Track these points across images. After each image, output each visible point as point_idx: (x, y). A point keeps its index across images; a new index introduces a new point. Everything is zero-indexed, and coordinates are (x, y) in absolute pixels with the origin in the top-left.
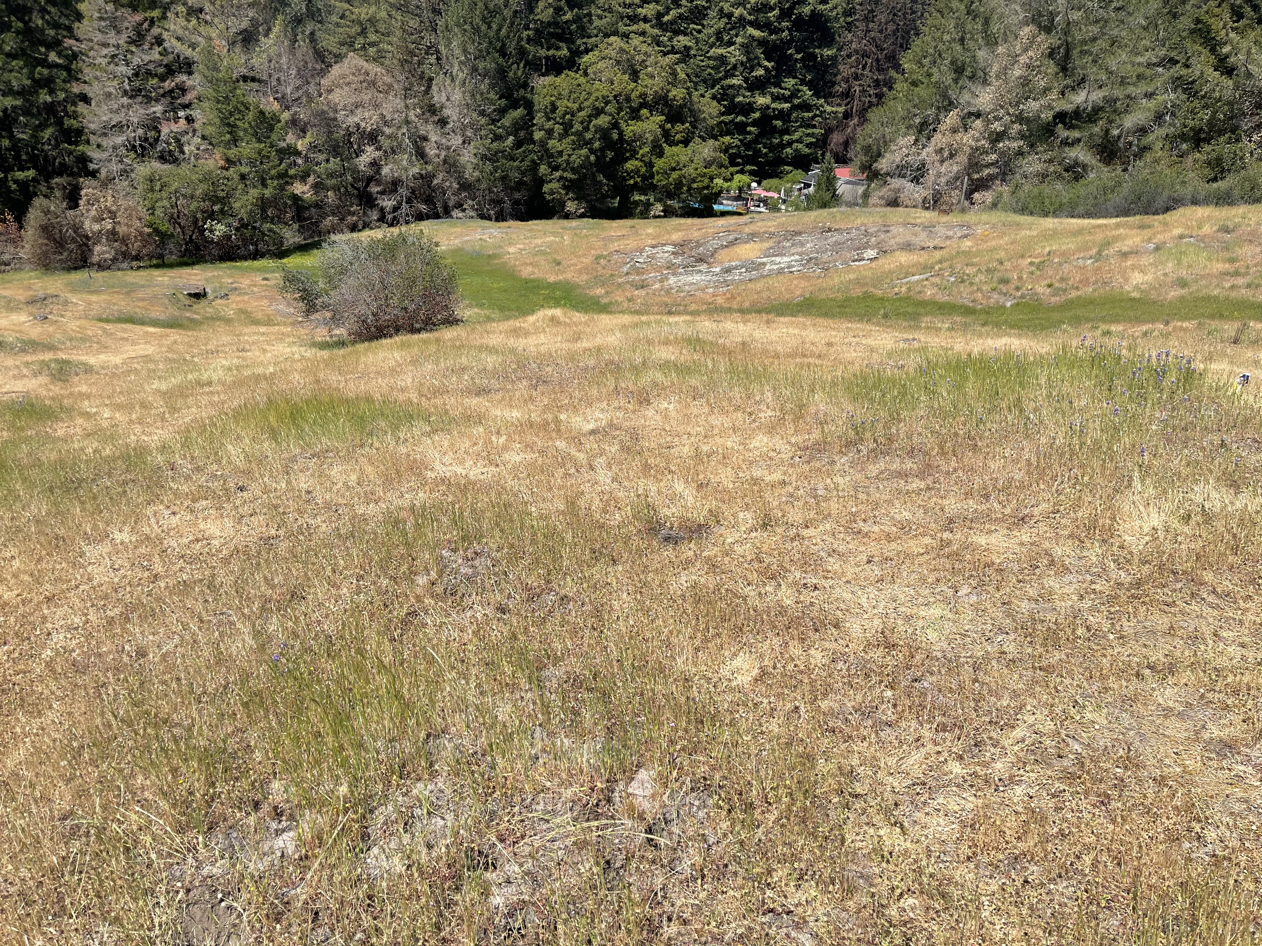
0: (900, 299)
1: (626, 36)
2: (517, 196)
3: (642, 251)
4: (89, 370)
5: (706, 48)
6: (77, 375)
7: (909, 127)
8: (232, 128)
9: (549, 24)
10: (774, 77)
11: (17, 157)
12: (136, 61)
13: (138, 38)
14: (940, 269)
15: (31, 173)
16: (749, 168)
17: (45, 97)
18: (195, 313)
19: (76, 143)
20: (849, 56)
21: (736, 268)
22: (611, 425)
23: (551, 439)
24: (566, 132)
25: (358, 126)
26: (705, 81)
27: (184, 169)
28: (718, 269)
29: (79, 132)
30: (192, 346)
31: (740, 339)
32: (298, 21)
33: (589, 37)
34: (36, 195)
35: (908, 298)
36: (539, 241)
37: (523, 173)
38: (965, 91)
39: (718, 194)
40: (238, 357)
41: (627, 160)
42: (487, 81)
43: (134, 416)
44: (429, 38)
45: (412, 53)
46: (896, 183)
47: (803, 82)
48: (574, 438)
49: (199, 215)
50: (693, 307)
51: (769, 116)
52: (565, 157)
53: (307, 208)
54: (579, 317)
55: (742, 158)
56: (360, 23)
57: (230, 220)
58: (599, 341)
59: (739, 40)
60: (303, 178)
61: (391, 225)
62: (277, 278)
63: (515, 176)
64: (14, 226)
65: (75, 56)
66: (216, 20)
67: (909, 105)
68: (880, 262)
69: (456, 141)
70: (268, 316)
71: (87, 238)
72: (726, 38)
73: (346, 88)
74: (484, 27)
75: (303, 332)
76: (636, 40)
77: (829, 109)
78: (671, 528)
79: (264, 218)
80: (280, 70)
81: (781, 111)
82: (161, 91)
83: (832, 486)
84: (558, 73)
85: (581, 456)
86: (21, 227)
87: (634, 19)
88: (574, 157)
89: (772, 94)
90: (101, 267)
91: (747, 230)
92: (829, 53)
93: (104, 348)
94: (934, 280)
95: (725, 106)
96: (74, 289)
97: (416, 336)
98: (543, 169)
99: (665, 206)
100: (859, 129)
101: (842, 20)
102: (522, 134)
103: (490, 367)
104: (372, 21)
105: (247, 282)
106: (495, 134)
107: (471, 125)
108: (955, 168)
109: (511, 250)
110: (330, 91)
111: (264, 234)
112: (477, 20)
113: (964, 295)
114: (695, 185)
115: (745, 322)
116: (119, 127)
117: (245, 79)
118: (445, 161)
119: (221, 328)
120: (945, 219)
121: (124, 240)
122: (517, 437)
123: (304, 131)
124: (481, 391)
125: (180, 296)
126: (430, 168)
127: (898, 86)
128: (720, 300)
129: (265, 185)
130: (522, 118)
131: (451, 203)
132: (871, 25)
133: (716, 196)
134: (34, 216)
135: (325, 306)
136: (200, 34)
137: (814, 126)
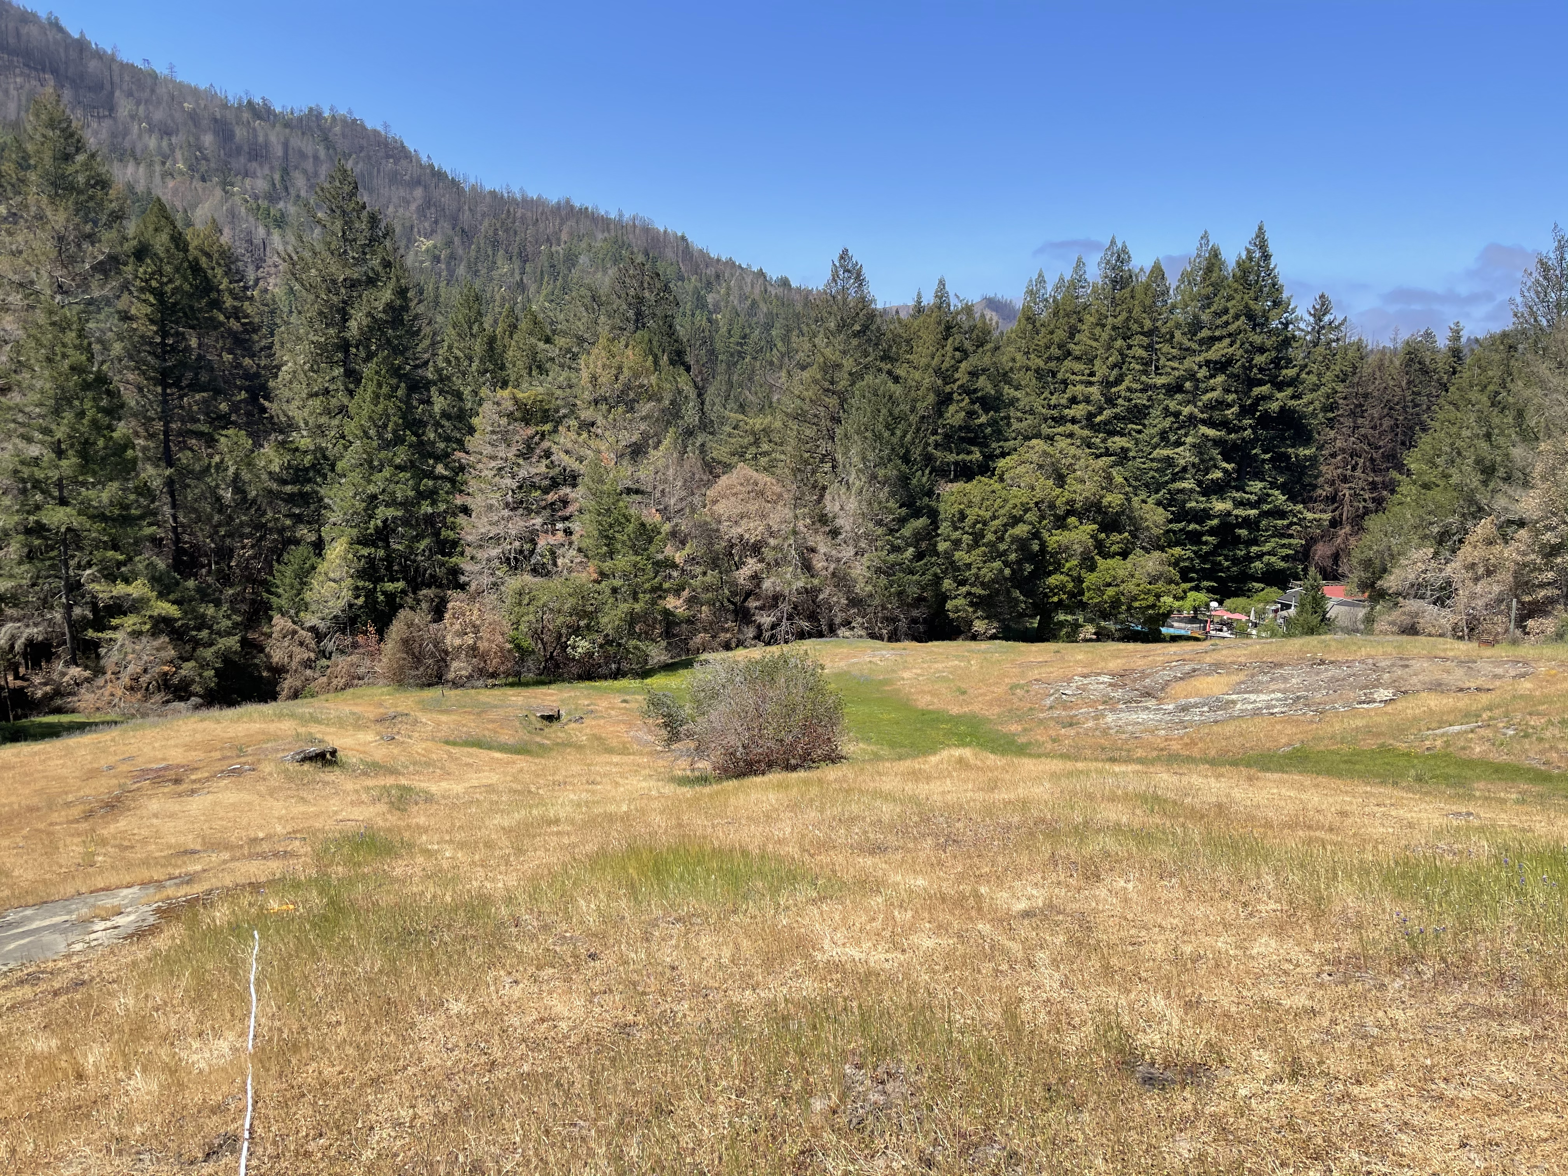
0: (1435, 757)
1: (1050, 439)
2: (915, 613)
3: (1069, 681)
4: (429, 798)
5: (1148, 449)
6: (417, 803)
7: (1425, 537)
8: (610, 540)
9: (961, 428)
10: (1235, 480)
11: (389, 568)
12: (522, 473)
13: (527, 453)
14: (1490, 718)
15: (401, 585)
16: (1206, 584)
17: (426, 508)
18: (546, 738)
19: (450, 555)
20: (1333, 455)
21: (1196, 705)
22: (1051, 906)
23: (970, 919)
24: (976, 544)
25: (741, 537)
26: (1147, 485)
27: (555, 583)
28: (1171, 707)
29: (455, 543)
30: (538, 776)
31: (1214, 799)
32: (689, 433)
33: (1007, 440)
34: (401, 606)
35: (1447, 755)
36: (940, 666)
37: (923, 589)
38: (1499, 495)
39: (1167, 615)
40: (587, 791)
41: (1050, 574)
42: (886, 489)
43: (477, 857)
44: (824, 446)
45: (806, 463)
46: (1412, 605)
47: (1273, 485)
48: (1001, 921)
49: (564, 631)
50: (1140, 753)
51: (1230, 524)
52: (974, 571)
53: (678, 624)
54: (992, 759)
55: (1196, 572)
56: (753, 433)
57: (595, 636)
58: (1021, 792)
59: (1189, 440)
60: (677, 592)
61: (768, 644)
62: (639, 700)
63: (913, 591)
64: (374, 638)
65: (462, 468)
66: (607, 434)
67: (1421, 511)
68: (1400, 705)
69: (848, 552)
70: (624, 743)
71: (446, 653)
72: (1173, 438)
73: (733, 499)
74: (886, 434)
75: (661, 763)
76: (1062, 443)
77: (1310, 516)
78: (1153, 1064)
79: (632, 634)
80: (666, 481)
81: (1247, 520)
82: (543, 503)
83: (1388, 1023)
84: (969, 478)
85: (1015, 947)
86: (381, 640)
87: (1060, 420)
88: (984, 570)
89: (1234, 499)
90: (456, 684)
91: (1208, 659)
92: (1307, 452)
93: (447, 774)
94: (1482, 732)
95: (1173, 513)
96: (425, 707)
97: (794, 775)
98: (947, 584)
99: (1099, 627)
100: (1352, 541)
101: (1320, 416)
102: (924, 545)
103: (886, 819)
104: (766, 431)
105: (605, 704)
106: (892, 546)
107: (866, 535)
108: (1496, 589)
109: (906, 675)
110: (715, 502)
111: (628, 652)
112: (880, 427)
113: (1532, 754)
114: (1136, 604)
115: (1218, 777)
116: (497, 539)
117: (629, 491)
118: (834, 574)
119: (572, 755)
120: (1488, 652)
121: (483, 657)
122: (926, 915)
123: (683, 543)
124: (876, 849)
125: (533, 718)
126: (816, 582)
127: (1403, 489)
128: (1175, 746)
129: (636, 599)
130: (924, 528)
131: (837, 621)
132: (1360, 421)
133: (1165, 617)
134: (397, 629)
135: (689, 735)
136: (589, 448)
137: (1291, 536)
